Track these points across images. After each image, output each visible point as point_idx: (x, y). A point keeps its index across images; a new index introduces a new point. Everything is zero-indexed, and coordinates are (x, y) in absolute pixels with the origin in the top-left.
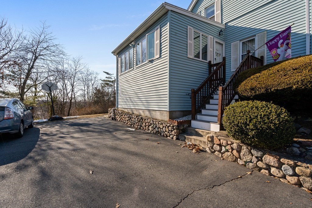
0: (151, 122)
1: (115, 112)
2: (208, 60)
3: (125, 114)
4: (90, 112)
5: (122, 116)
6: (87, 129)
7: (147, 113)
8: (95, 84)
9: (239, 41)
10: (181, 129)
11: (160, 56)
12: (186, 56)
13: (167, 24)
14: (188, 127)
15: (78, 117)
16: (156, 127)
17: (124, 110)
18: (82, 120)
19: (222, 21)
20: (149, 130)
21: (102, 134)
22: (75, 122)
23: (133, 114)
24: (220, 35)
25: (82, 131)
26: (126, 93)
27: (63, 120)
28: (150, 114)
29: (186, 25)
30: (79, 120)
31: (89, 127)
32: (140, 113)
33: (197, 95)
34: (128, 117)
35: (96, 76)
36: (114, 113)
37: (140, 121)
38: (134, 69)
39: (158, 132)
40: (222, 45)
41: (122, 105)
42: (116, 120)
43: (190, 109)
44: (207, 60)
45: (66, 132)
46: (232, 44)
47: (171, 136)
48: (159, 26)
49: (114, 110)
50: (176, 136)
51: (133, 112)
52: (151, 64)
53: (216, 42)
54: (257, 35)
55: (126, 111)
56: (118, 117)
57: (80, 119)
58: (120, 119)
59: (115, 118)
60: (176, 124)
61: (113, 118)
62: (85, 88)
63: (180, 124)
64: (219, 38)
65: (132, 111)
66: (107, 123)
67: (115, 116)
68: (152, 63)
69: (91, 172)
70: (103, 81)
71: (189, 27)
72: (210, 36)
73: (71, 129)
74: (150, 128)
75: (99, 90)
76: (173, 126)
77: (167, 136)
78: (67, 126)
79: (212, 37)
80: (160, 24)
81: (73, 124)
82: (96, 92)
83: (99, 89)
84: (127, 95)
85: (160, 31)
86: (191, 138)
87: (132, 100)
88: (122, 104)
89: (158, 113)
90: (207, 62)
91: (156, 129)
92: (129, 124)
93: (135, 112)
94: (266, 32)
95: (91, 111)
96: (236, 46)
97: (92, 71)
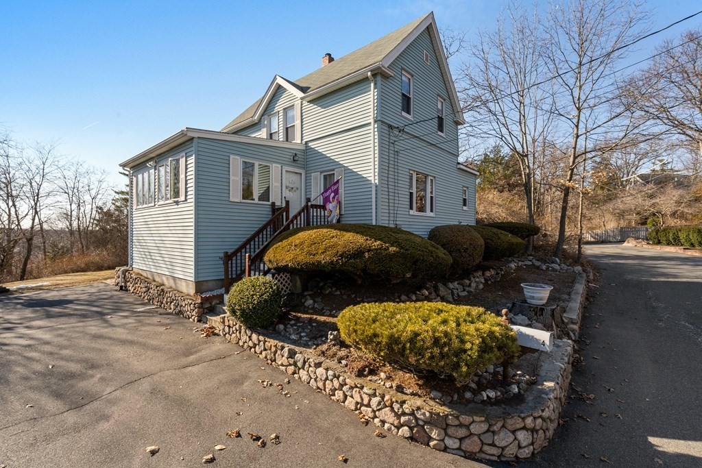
0: (173, 297)
1: (125, 276)
2: (271, 201)
3: (141, 282)
4: (83, 265)
5: (137, 283)
6: (61, 310)
7: (172, 281)
8: (99, 196)
9: (319, 173)
10: (206, 306)
11: (186, 200)
12: (227, 199)
13: (192, 155)
14: (218, 304)
15: (46, 286)
16: (178, 304)
17: (142, 273)
18: (55, 293)
19: (302, 140)
20: (171, 309)
21: (85, 320)
22: (36, 298)
23: (154, 281)
24: (294, 160)
25: (49, 316)
26: (144, 244)
27: (9, 293)
28: (175, 284)
29: (228, 154)
30: (47, 293)
31: (66, 308)
32: (163, 282)
33: (230, 262)
34: (146, 287)
35: (103, 177)
36: (124, 278)
37: (160, 295)
38: (155, 205)
39: (180, 312)
40: (301, 174)
41: (138, 263)
42: (127, 290)
43: (223, 277)
44: (269, 201)
45: (16, 320)
46: (313, 174)
47: (193, 318)
48: (184, 154)
49: (124, 272)
50: (198, 316)
51: (153, 278)
52: (176, 206)
53: (286, 171)
54: (336, 170)
55: (144, 274)
56: (131, 285)
57: (50, 290)
58: (134, 290)
59: (126, 287)
60: (199, 301)
61: (121, 287)
62: (71, 205)
63: (204, 300)
64: (294, 164)
65: (153, 276)
66: (105, 297)
67: (125, 283)
68: (178, 205)
69: (50, 367)
70: (118, 193)
71: (232, 157)
72: (274, 165)
73: (28, 313)
74: (172, 307)
75: (108, 214)
76: (195, 304)
77: (189, 318)
78: (19, 306)
79: (280, 166)
80: (187, 151)
81: (32, 303)
82: (101, 216)
83: (109, 210)
84: (146, 247)
85: (186, 161)
86: (212, 320)
87: (153, 258)
88: (139, 261)
89: (184, 284)
90: (269, 203)
91: (179, 308)
92: (146, 298)
93: (157, 279)
94: (343, 169)
95: (86, 265)
96: (316, 178)
97: (91, 167)
